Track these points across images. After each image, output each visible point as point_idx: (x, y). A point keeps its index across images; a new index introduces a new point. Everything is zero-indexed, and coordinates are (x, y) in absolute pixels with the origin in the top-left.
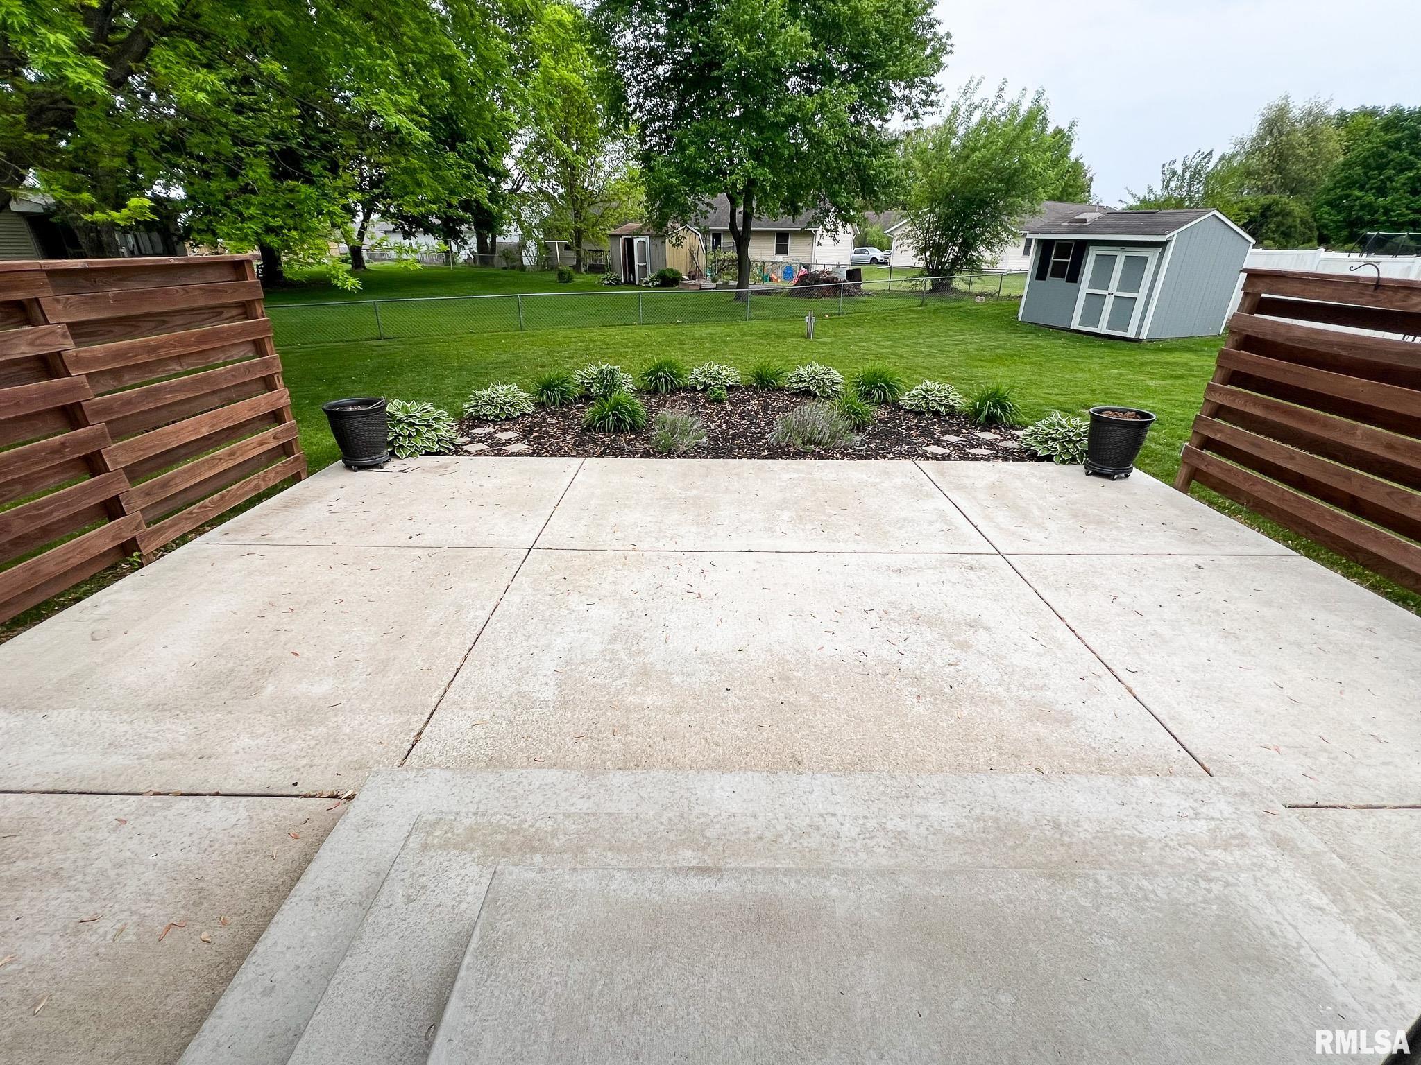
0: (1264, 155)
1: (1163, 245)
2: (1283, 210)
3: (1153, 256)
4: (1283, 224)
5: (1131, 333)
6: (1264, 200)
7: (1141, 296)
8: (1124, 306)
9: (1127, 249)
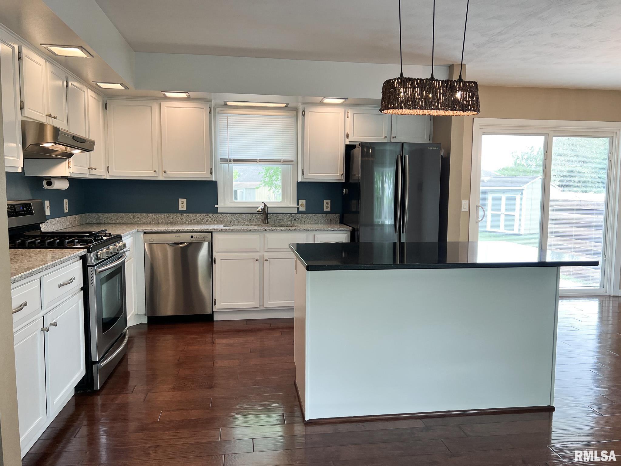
0: (564, 144)
1: (521, 191)
2: (579, 173)
3: (518, 196)
4: (581, 180)
5: (516, 231)
6: (569, 167)
7: (517, 214)
8: (510, 219)
9: (506, 193)
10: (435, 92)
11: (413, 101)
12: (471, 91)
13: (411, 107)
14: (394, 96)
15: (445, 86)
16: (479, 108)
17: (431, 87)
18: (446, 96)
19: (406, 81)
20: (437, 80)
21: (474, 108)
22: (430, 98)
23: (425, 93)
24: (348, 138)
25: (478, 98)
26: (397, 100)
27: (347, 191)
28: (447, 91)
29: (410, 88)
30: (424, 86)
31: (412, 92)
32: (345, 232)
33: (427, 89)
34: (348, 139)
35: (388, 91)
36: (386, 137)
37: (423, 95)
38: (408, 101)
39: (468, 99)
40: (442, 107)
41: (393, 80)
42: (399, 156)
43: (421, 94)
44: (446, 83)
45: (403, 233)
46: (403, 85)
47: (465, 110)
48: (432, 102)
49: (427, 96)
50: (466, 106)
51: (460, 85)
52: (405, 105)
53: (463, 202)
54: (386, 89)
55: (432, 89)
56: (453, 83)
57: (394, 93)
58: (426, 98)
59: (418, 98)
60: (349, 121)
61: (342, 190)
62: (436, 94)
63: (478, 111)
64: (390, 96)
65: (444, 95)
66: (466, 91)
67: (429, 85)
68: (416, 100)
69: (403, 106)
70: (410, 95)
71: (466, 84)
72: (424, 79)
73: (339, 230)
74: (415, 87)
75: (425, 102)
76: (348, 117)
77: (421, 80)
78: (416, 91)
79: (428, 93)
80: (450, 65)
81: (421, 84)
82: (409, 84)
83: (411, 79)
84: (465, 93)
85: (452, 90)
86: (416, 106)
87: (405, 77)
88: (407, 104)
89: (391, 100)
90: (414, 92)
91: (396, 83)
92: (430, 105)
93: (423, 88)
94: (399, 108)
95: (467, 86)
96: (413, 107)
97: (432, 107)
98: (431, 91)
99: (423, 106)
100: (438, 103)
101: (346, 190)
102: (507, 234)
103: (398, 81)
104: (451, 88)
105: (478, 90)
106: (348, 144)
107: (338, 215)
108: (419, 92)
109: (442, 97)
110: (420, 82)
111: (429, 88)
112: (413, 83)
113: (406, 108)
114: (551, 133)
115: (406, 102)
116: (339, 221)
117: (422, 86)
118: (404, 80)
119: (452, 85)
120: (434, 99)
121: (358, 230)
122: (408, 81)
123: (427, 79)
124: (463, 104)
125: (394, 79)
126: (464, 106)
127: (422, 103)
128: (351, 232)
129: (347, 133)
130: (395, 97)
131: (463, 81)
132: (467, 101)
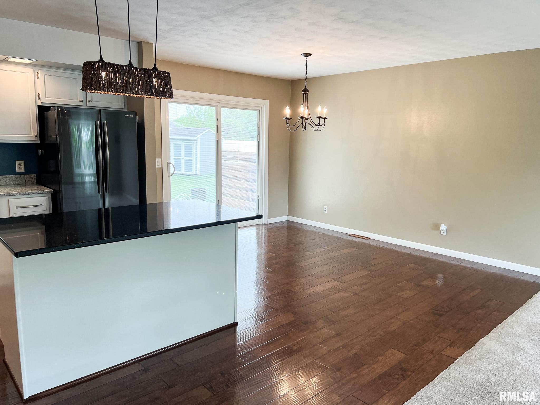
1: (196, 140)
3: (194, 144)
5: (194, 172)
7: (193, 159)
9: (184, 142)
10: (134, 78)
11: (115, 85)
12: (165, 80)
13: (114, 91)
14: (95, 78)
15: (143, 73)
16: (172, 95)
17: (131, 73)
18: (144, 83)
19: (106, 65)
20: (135, 68)
21: (169, 95)
22: (130, 83)
23: (126, 78)
24: (39, 98)
25: (171, 87)
26: (99, 82)
27: (43, 152)
28: (145, 79)
29: (111, 72)
30: (124, 72)
31: (113, 77)
32: (46, 195)
33: (127, 75)
34: (39, 100)
35: (89, 73)
36: (82, 101)
37: (124, 80)
38: (110, 84)
39: (163, 86)
40: (141, 92)
41: (93, 62)
42: (97, 121)
43: (122, 79)
44: (144, 71)
45: (106, 192)
46: (104, 69)
47: (161, 96)
48: (132, 87)
49: (128, 81)
50: (162, 92)
51: (156, 74)
52: (107, 87)
53: (157, 159)
54: (87, 70)
55: (131, 75)
56: (150, 72)
57: (95, 75)
58: (127, 83)
59: (119, 82)
60: (40, 82)
61: (38, 151)
62: (135, 80)
63: (171, 97)
64: (92, 78)
65: (143, 82)
66: (161, 80)
67: (129, 71)
68: (118, 84)
69: (106, 89)
70: (112, 79)
71: (161, 74)
72: (124, 66)
73: (38, 194)
74: (116, 72)
75: (126, 86)
76: (38, 77)
77: (121, 66)
78: (117, 76)
79: (128, 79)
80: (138, 42)
81: (121, 70)
82: (110, 69)
83: (112, 65)
84: (160, 81)
85: (149, 78)
86: (118, 89)
87: (105, 62)
88: (110, 87)
89: (93, 82)
90: (115, 76)
91: (97, 66)
92: (131, 90)
93: (123, 74)
94: (102, 90)
95: (161, 75)
96: (115, 90)
97: (133, 92)
98: (131, 77)
99: (124, 90)
100: (138, 88)
101: (41, 151)
102: (187, 175)
103: (99, 65)
104: (148, 76)
105: (171, 79)
106: (41, 105)
107: (34, 176)
108: (120, 77)
109: (141, 83)
110: (120, 67)
111: (129, 74)
112: (113, 68)
113: (109, 91)
114: (220, 105)
115: (109, 85)
116: (35, 182)
117: (122, 71)
118: (104, 65)
119: (149, 73)
120: (134, 85)
121: (60, 192)
122: (108, 66)
123: (126, 66)
124: (159, 91)
125: (95, 62)
126: (160, 92)
127: (123, 86)
128: (52, 194)
129: (38, 93)
130: (97, 79)
131: (158, 71)
132: (163, 89)
